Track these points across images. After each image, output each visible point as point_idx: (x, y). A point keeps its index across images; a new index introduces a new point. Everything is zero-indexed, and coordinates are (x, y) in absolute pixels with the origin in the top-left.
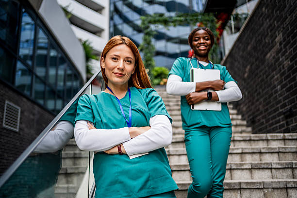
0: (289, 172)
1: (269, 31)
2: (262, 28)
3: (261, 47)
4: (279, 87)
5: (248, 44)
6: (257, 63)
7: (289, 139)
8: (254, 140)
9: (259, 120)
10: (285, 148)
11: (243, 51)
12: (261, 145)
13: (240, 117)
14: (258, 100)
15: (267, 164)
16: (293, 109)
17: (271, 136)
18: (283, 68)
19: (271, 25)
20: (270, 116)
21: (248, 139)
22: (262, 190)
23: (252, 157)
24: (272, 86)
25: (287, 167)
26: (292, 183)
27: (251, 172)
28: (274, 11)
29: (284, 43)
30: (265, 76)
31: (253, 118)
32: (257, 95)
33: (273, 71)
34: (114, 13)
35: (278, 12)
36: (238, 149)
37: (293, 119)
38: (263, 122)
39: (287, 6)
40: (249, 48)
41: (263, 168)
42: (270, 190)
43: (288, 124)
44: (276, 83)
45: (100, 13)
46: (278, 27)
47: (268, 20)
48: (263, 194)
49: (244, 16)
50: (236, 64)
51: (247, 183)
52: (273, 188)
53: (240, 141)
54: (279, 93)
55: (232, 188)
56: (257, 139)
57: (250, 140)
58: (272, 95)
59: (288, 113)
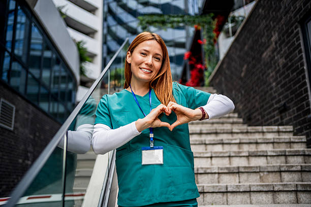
0: (283, 159)
1: (265, 31)
2: (259, 29)
3: (258, 47)
4: (274, 84)
5: (245, 44)
6: (254, 62)
7: (283, 132)
8: (251, 133)
9: (255, 117)
10: (279, 139)
11: (240, 51)
12: (257, 137)
13: (236, 115)
14: (254, 98)
15: (263, 151)
16: (286, 103)
17: (267, 129)
18: (278, 65)
19: (267, 26)
20: (266, 113)
21: (245, 131)
22: (258, 174)
23: (249, 146)
24: (267, 84)
25: (281, 154)
26: (285, 167)
27: (248, 159)
28: (271, 13)
29: (279, 42)
30: (261, 75)
31: (250, 115)
32: (254, 93)
33: (268, 69)
34: (108, 14)
35: (274, 13)
36: (236, 139)
37: (287, 113)
38: (259, 119)
39: (283, 7)
40: (246, 48)
41: (259, 156)
42: (265, 173)
43: (282, 118)
44: (271, 80)
45: (94, 14)
46: (274, 27)
47: (264, 21)
48: (259, 177)
49: (240, 19)
50: (233, 64)
51: (245, 167)
52: (269, 172)
53: (237, 133)
54: (274, 89)
55: (231, 171)
56: (253, 131)
57: (247, 132)
58: (267, 92)
59: (283, 108)
